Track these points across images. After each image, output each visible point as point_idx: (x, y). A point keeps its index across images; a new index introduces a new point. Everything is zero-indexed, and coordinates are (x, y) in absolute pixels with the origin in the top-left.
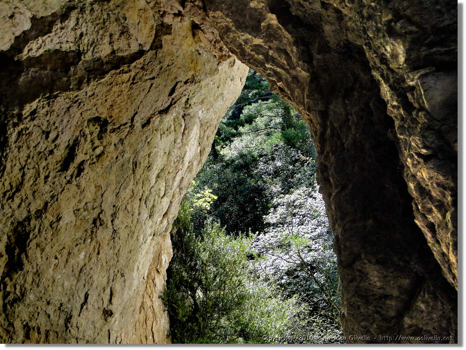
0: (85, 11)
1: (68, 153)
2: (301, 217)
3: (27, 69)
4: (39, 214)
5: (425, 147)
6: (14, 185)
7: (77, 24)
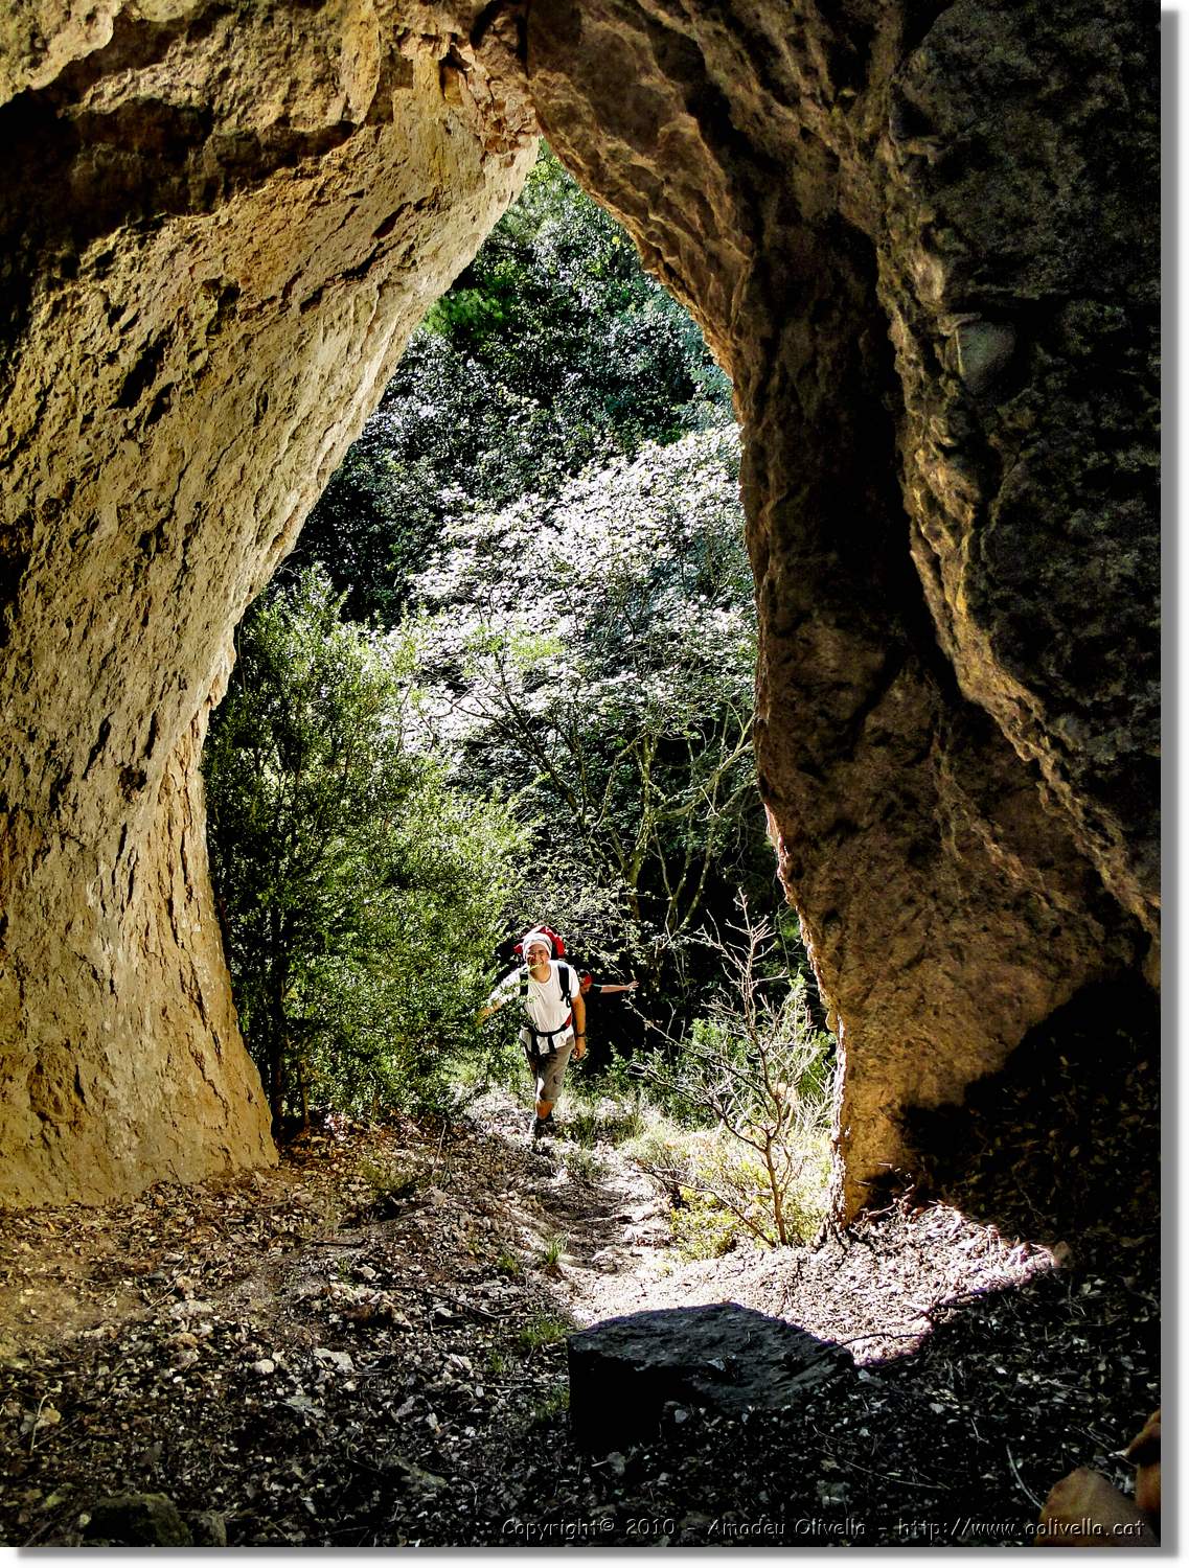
0: (251, 23)
1: (139, 364)
2: (516, 584)
3: (88, 146)
4: (55, 509)
5: (951, 435)
6: (18, 430)
7: (226, 46)
